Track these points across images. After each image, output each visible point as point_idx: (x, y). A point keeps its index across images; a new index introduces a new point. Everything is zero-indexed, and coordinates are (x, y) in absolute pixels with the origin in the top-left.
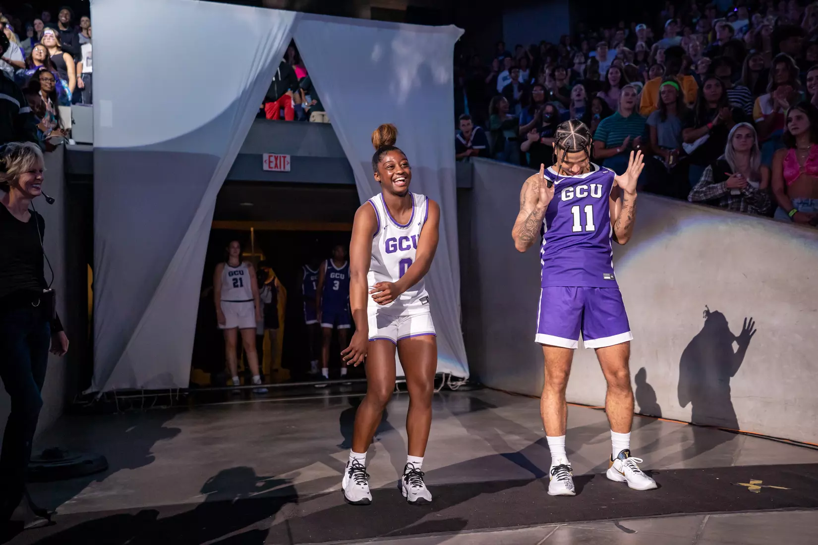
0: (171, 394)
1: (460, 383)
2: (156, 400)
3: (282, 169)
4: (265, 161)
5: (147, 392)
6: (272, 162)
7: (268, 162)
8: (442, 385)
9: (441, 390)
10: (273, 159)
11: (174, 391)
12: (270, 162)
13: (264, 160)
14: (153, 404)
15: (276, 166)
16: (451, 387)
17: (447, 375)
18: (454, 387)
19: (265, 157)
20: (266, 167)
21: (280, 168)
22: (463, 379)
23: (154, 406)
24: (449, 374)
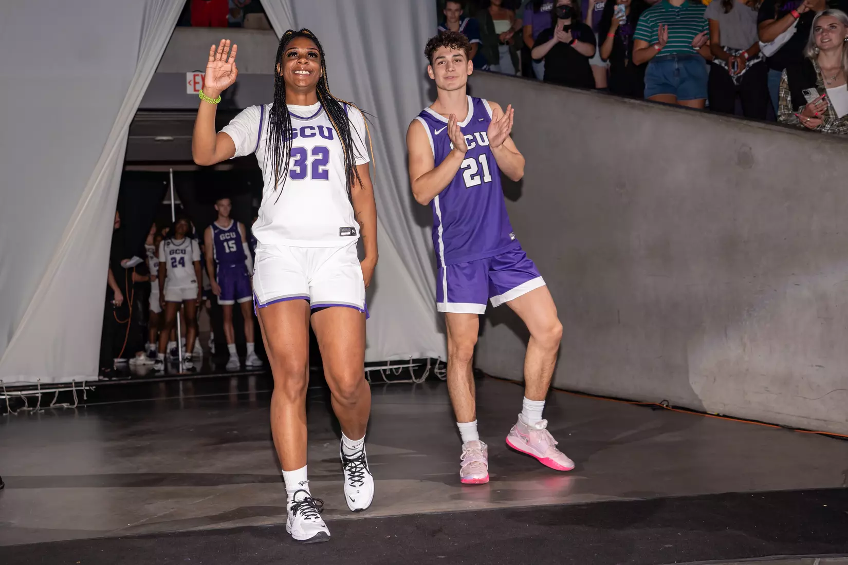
0: (74, 389)
2: (57, 395)
4: (189, 82)
5: (44, 386)
6: (198, 83)
7: (192, 83)
8: (426, 375)
9: (427, 379)
10: (199, 79)
11: (78, 384)
12: (195, 83)
13: (188, 80)
14: (53, 402)
16: (439, 376)
17: (434, 361)
18: (443, 375)
19: (190, 76)
20: (190, 90)
23: (54, 404)
24: (437, 360)
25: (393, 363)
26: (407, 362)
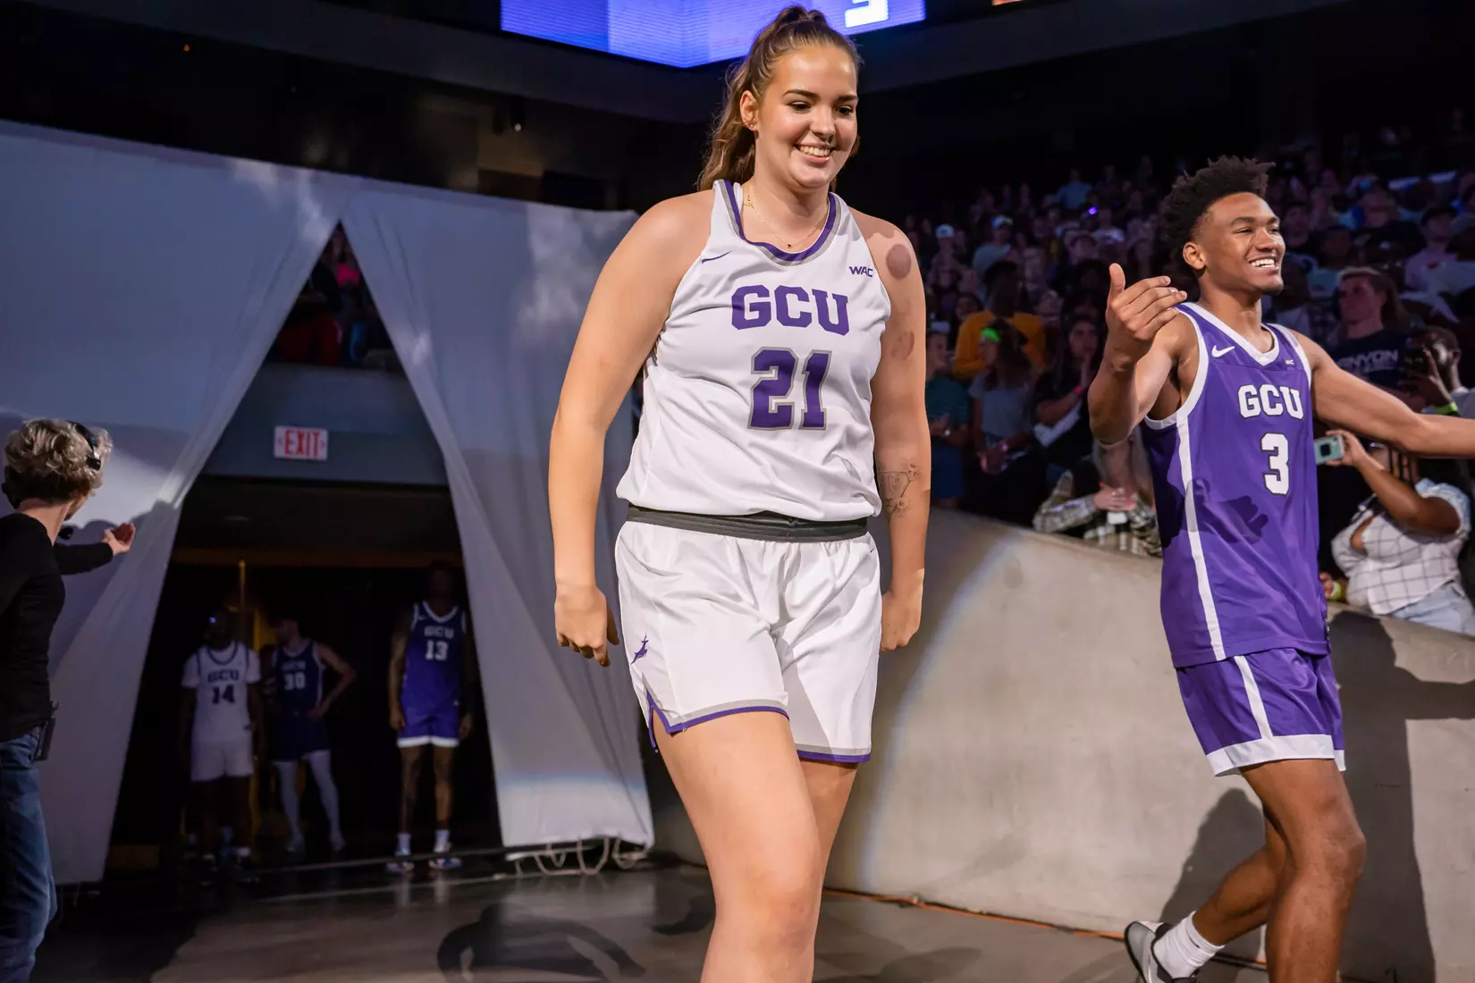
1: (636, 856)
3: (311, 456)
4: (279, 441)
6: (292, 443)
7: (283, 442)
8: (603, 860)
9: (603, 869)
10: (294, 437)
12: (288, 442)
13: (276, 439)
15: (300, 449)
16: (620, 863)
17: (613, 841)
18: (626, 862)
19: (280, 432)
20: (279, 452)
21: (308, 453)
22: (641, 847)
24: (615, 838)
25: (555, 846)
26: (574, 844)
